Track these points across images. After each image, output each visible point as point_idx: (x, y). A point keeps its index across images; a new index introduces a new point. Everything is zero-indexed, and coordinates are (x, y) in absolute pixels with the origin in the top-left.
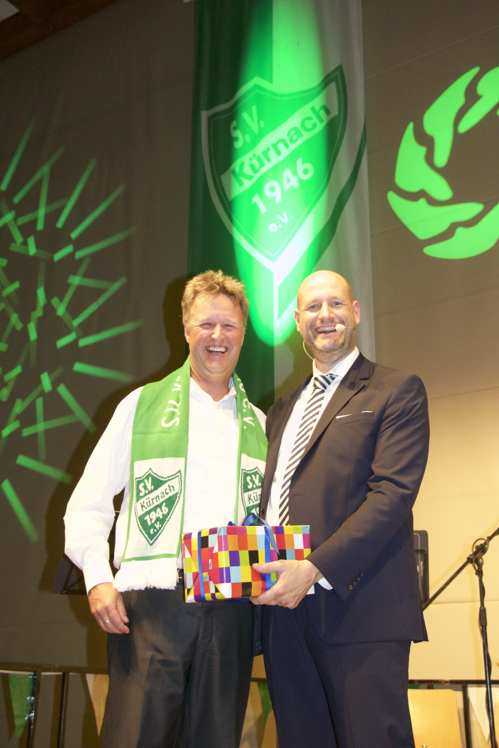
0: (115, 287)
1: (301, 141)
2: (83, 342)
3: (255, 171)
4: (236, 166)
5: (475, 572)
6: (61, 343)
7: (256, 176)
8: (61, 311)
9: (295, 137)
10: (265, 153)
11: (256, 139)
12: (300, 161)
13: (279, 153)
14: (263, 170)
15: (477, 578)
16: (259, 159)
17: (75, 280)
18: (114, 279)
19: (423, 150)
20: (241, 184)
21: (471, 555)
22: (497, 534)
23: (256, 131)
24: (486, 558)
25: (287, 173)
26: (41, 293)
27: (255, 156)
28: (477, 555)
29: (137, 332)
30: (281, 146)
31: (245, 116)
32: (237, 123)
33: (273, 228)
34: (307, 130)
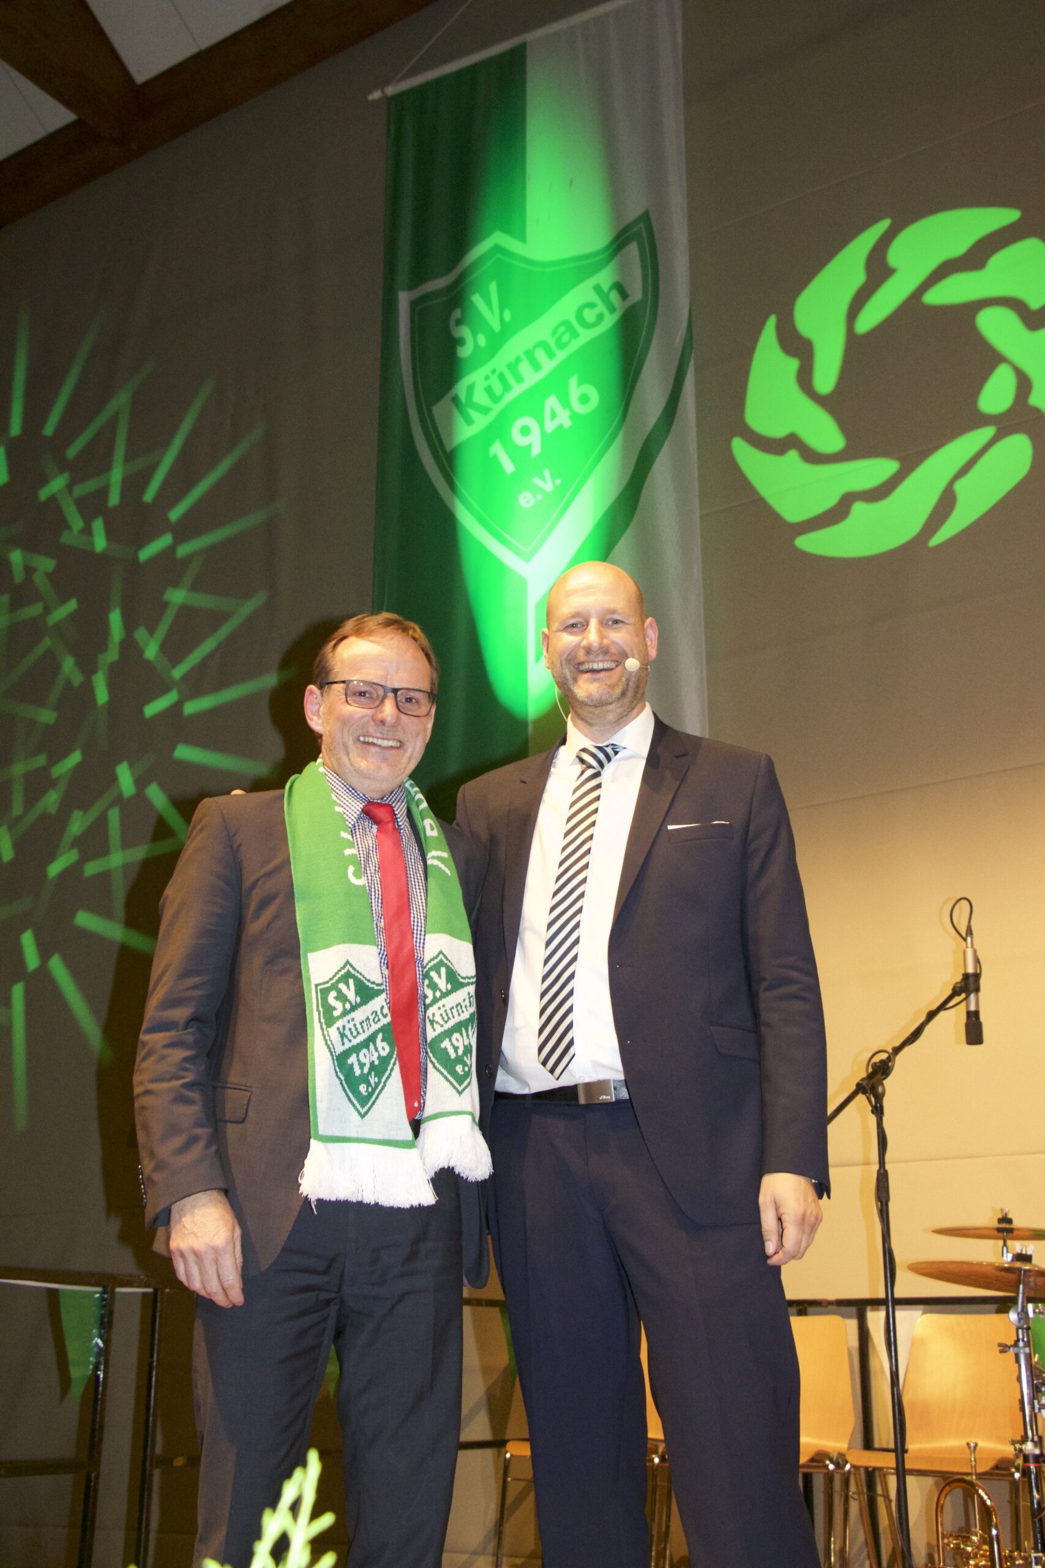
0: (248, 608)
1: (576, 344)
2: (191, 708)
3: (495, 399)
4: (461, 389)
5: (870, 1108)
6: (153, 709)
7: (497, 408)
8: (151, 651)
9: (566, 338)
10: (513, 367)
11: (497, 341)
12: (573, 381)
13: (536, 366)
14: (509, 397)
15: (873, 1119)
16: (501, 377)
17: (177, 596)
18: (247, 595)
19: (793, 364)
20: (469, 422)
21: (863, 1080)
22: (911, 1042)
23: (497, 328)
24: (889, 1084)
25: (552, 402)
26: (115, 619)
27: (494, 371)
28: (874, 1080)
30: (540, 355)
31: (477, 299)
32: (462, 312)
33: (526, 500)
34: (587, 326)
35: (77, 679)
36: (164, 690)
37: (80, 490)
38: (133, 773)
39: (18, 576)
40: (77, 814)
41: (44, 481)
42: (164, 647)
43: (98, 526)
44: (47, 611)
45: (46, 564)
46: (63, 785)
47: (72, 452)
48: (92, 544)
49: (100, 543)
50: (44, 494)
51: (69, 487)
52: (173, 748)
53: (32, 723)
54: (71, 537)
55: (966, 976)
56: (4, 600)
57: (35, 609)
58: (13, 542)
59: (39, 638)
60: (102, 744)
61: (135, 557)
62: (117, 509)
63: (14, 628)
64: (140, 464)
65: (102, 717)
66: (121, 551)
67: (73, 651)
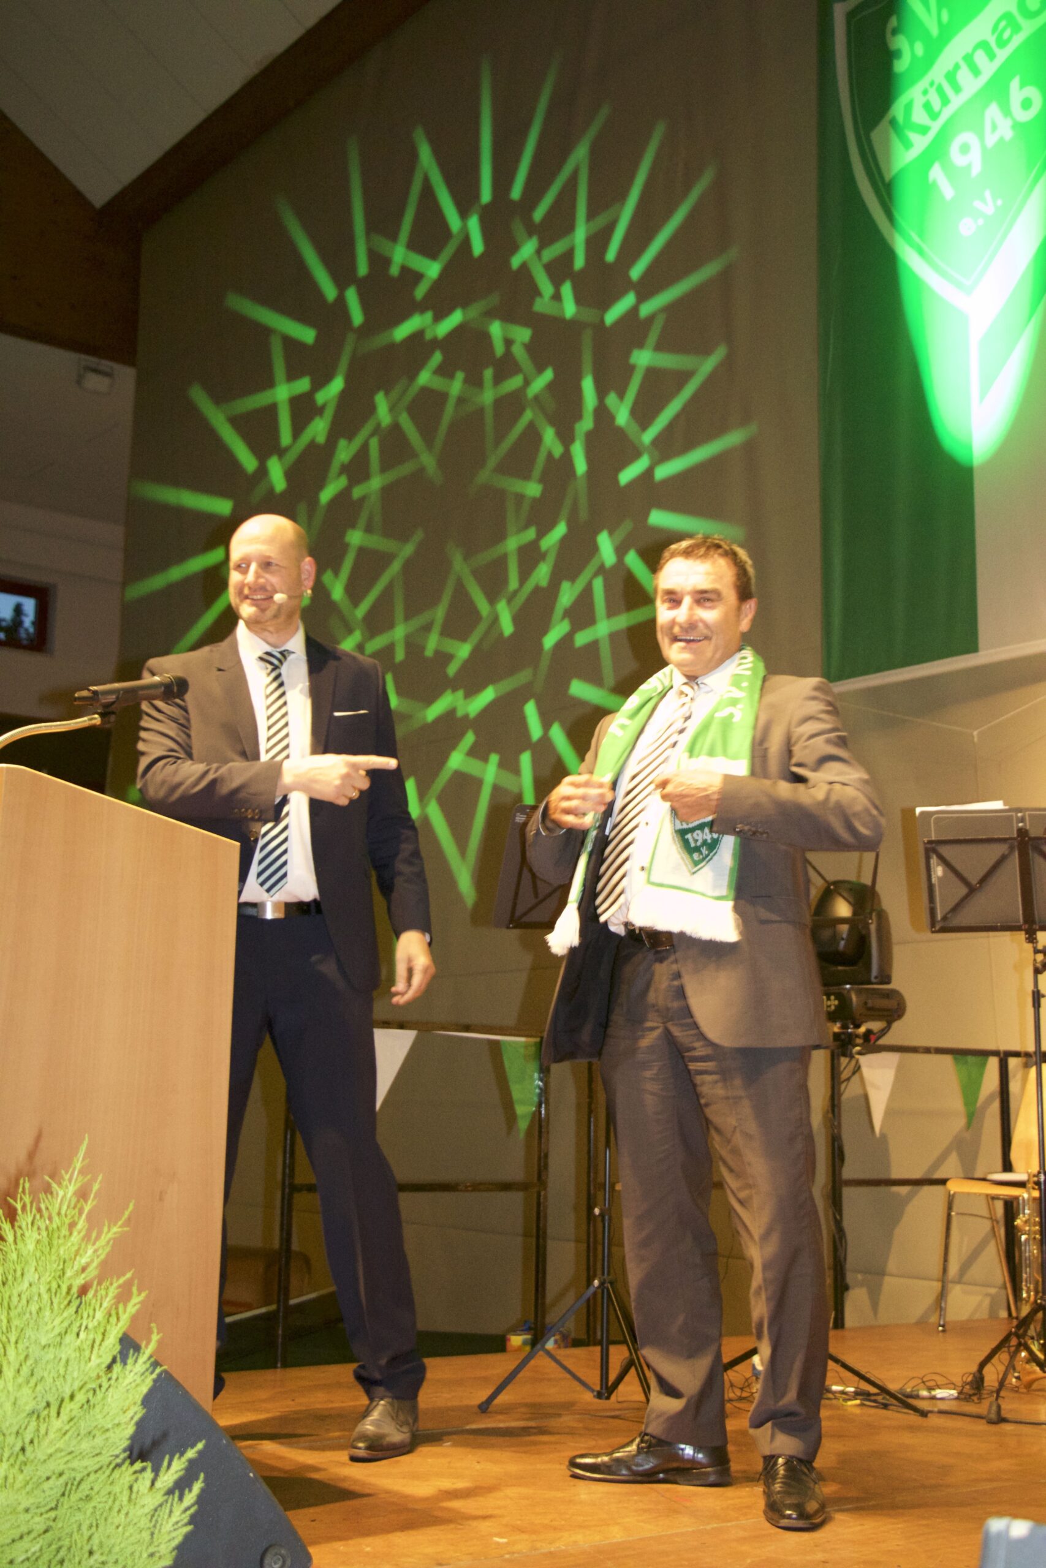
0: (708, 365)
1: (1018, 39)
2: (663, 472)
3: (934, 116)
4: (898, 110)
6: (626, 476)
7: (936, 126)
8: (622, 416)
9: (1006, 35)
10: (951, 77)
11: (935, 48)
12: (1015, 84)
13: (976, 71)
14: (948, 112)
16: (940, 91)
17: (643, 358)
18: (706, 351)
20: (908, 145)
23: (934, 31)
26: (588, 385)
27: (932, 84)
29: (749, 448)
30: (980, 57)
31: (913, 2)
32: (899, 20)
33: (967, 227)
34: (1030, 15)
35: (558, 451)
36: (635, 454)
37: (549, 254)
38: (613, 541)
39: (499, 349)
40: (566, 586)
41: (515, 248)
42: (634, 412)
43: (567, 290)
44: (527, 383)
45: (523, 335)
46: (551, 558)
47: (538, 214)
48: (562, 309)
49: (569, 308)
50: (516, 262)
51: (538, 252)
52: (647, 515)
53: (520, 498)
54: (542, 305)
56: (488, 374)
57: (514, 383)
58: (491, 314)
59: (520, 412)
60: (583, 514)
61: (602, 321)
62: (583, 271)
63: (498, 402)
64: (601, 221)
65: (581, 486)
66: (589, 315)
67: (552, 422)
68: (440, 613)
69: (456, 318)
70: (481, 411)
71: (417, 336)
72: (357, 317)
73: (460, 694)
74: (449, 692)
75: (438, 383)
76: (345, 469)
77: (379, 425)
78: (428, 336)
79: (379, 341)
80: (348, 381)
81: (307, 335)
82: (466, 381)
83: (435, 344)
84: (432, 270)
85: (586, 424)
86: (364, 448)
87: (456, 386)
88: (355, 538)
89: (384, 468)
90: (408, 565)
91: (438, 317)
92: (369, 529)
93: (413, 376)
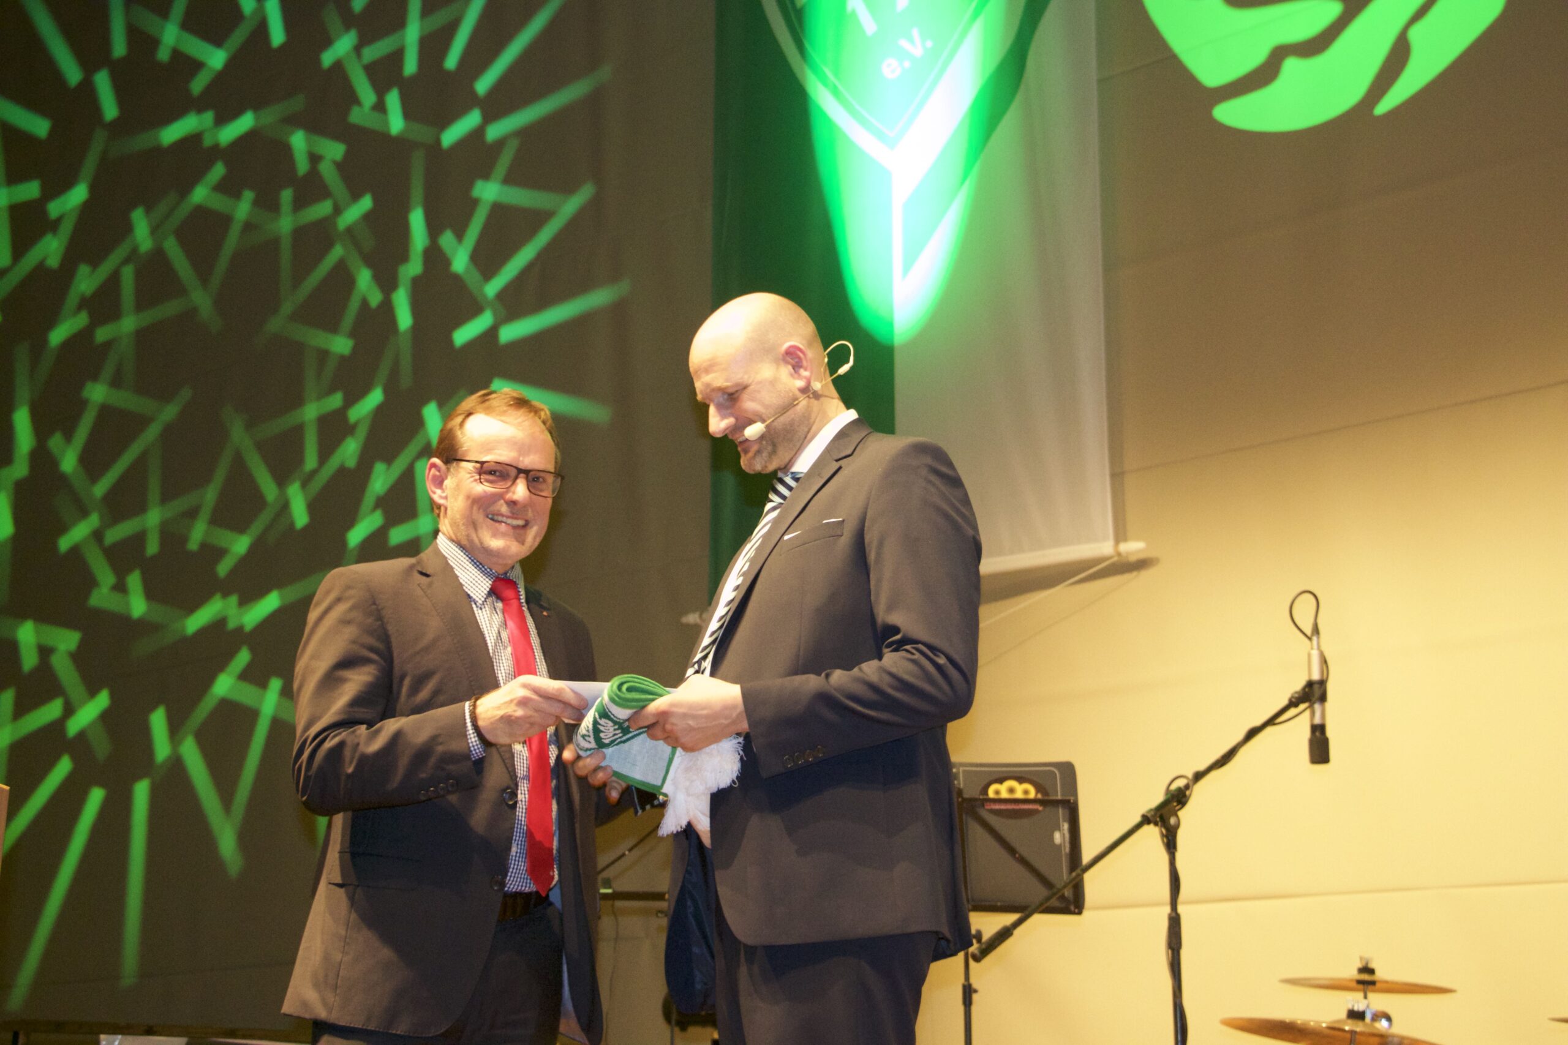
0: (570, 206)
2: (509, 333)
5: (1160, 840)
6: (463, 335)
8: (460, 261)
17: (488, 191)
18: (568, 189)
21: (1152, 810)
24: (1186, 816)
26: (417, 220)
28: (1164, 811)
29: (618, 311)
33: (891, 69)
35: (375, 298)
36: (474, 309)
37: (374, 52)
39: (302, 166)
40: (379, 468)
41: (327, 42)
42: (476, 257)
43: (393, 99)
44: (338, 210)
45: (334, 150)
46: (362, 432)
47: (358, 3)
48: (386, 123)
49: (396, 123)
50: (327, 59)
51: (358, 49)
53: (323, 355)
54: (361, 115)
55: (1310, 684)
56: (287, 196)
57: (323, 209)
58: (294, 121)
59: (329, 246)
60: (406, 380)
61: (438, 141)
62: (414, 78)
63: (299, 233)
64: (440, 18)
65: (405, 346)
66: (422, 133)
67: (369, 261)
68: (210, 495)
69: (245, 123)
70: (274, 243)
71: (193, 141)
72: (110, 110)
73: (233, 600)
74: (218, 596)
75: (219, 203)
76: (85, 303)
77: (135, 250)
78: (208, 142)
79: (141, 142)
80: (93, 189)
81: (39, 126)
82: (256, 203)
83: (216, 153)
84: (216, 59)
85: (414, 267)
86: (114, 279)
87: (243, 208)
88: (97, 393)
89: (141, 305)
90: (168, 431)
91: (222, 120)
92: (116, 382)
93: (186, 190)
